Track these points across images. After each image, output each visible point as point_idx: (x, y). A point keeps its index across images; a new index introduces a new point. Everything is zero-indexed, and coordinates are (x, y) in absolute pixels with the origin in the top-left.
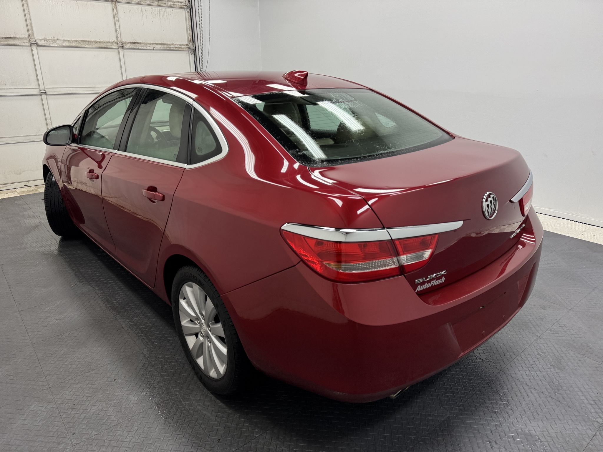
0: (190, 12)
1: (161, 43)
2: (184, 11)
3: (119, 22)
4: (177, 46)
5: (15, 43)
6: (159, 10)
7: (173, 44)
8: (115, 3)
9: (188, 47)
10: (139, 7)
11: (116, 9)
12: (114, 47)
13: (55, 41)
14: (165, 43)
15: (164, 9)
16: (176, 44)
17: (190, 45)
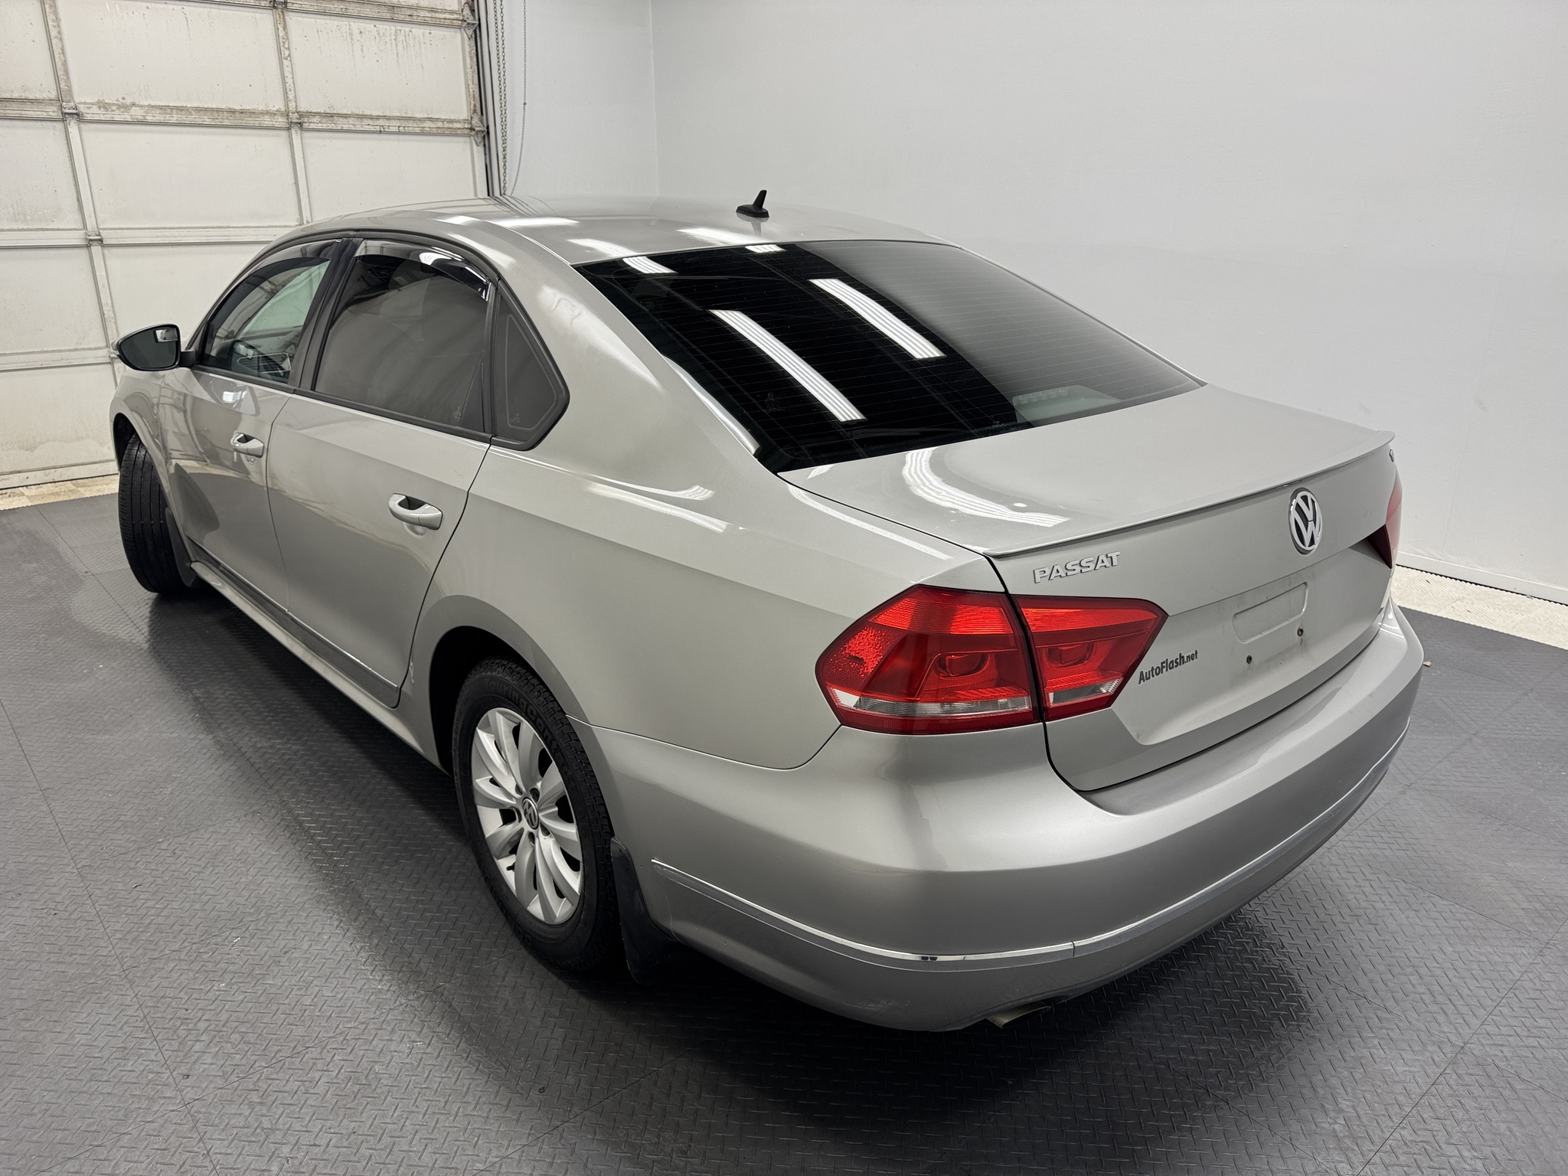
0: (473, 36)
1: (399, 115)
2: (459, 35)
3: (290, 60)
4: (439, 124)
5: (23, 112)
6: (396, 32)
7: (430, 119)
8: (282, 12)
9: (466, 126)
10: (343, 23)
11: (285, 28)
12: (277, 125)
13: (125, 108)
14: (409, 116)
15: (407, 30)
16: (438, 120)
17: (474, 122)
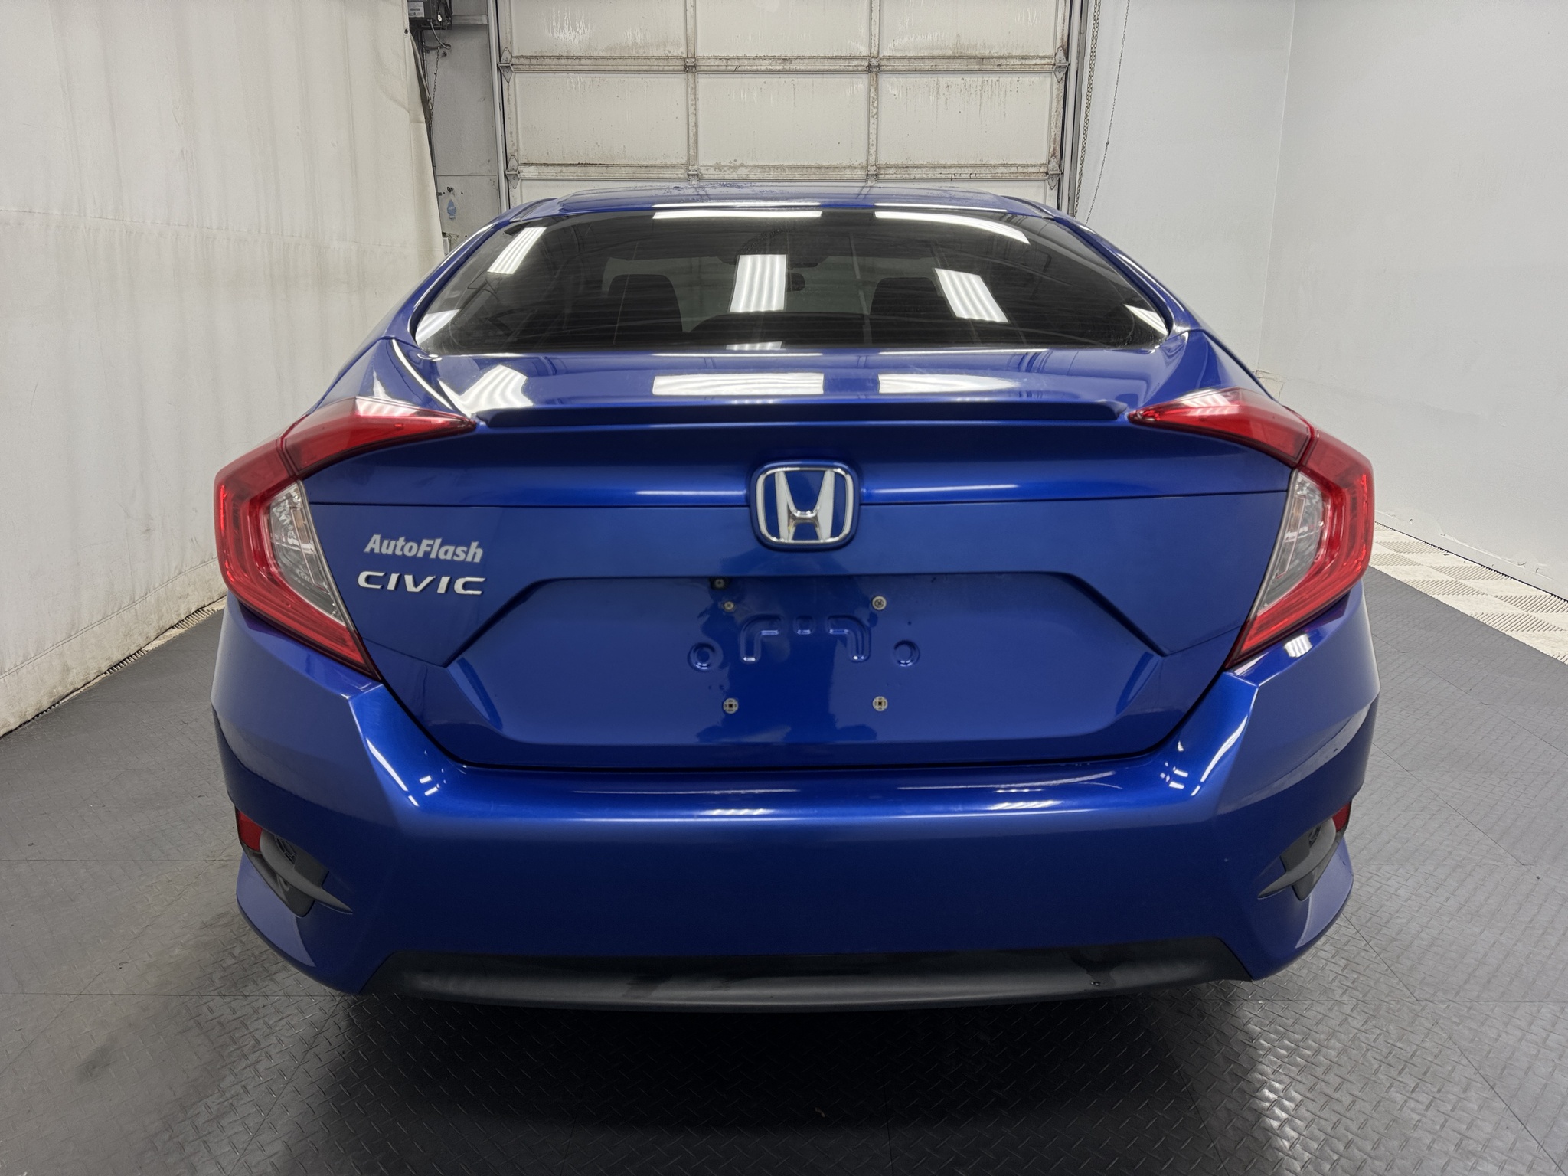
0: (1064, 79)
1: (973, 162)
2: (1049, 80)
3: (877, 118)
4: (1013, 170)
6: (983, 82)
7: (1005, 165)
8: (876, 74)
9: (1045, 170)
10: (932, 80)
11: (876, 89)
12: (856, 177)
14: (984, 163)
15: (995, 80)
16: (1012, 166)
17: (1050, 166)
